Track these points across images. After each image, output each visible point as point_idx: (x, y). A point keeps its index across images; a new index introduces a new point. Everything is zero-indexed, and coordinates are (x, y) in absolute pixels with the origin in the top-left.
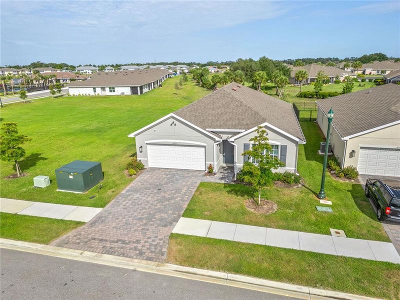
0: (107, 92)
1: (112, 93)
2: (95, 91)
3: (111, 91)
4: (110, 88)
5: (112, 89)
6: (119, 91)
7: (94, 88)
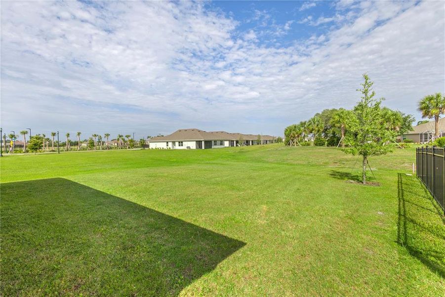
0: (177, 147)
1: (181, 148)
2: (167, 145)
3: (180, 145)
4: (179, 143)
5: (181, 144)
6: (186, 144)
7: (167, 143)
